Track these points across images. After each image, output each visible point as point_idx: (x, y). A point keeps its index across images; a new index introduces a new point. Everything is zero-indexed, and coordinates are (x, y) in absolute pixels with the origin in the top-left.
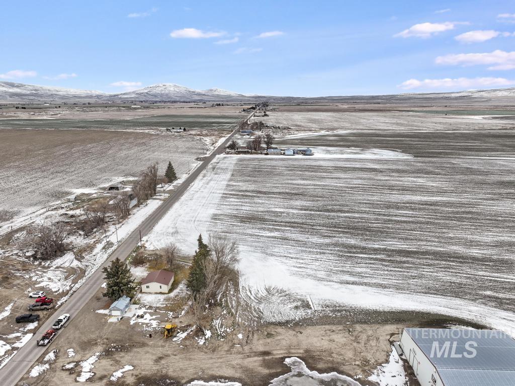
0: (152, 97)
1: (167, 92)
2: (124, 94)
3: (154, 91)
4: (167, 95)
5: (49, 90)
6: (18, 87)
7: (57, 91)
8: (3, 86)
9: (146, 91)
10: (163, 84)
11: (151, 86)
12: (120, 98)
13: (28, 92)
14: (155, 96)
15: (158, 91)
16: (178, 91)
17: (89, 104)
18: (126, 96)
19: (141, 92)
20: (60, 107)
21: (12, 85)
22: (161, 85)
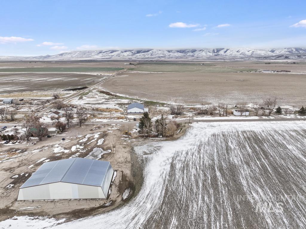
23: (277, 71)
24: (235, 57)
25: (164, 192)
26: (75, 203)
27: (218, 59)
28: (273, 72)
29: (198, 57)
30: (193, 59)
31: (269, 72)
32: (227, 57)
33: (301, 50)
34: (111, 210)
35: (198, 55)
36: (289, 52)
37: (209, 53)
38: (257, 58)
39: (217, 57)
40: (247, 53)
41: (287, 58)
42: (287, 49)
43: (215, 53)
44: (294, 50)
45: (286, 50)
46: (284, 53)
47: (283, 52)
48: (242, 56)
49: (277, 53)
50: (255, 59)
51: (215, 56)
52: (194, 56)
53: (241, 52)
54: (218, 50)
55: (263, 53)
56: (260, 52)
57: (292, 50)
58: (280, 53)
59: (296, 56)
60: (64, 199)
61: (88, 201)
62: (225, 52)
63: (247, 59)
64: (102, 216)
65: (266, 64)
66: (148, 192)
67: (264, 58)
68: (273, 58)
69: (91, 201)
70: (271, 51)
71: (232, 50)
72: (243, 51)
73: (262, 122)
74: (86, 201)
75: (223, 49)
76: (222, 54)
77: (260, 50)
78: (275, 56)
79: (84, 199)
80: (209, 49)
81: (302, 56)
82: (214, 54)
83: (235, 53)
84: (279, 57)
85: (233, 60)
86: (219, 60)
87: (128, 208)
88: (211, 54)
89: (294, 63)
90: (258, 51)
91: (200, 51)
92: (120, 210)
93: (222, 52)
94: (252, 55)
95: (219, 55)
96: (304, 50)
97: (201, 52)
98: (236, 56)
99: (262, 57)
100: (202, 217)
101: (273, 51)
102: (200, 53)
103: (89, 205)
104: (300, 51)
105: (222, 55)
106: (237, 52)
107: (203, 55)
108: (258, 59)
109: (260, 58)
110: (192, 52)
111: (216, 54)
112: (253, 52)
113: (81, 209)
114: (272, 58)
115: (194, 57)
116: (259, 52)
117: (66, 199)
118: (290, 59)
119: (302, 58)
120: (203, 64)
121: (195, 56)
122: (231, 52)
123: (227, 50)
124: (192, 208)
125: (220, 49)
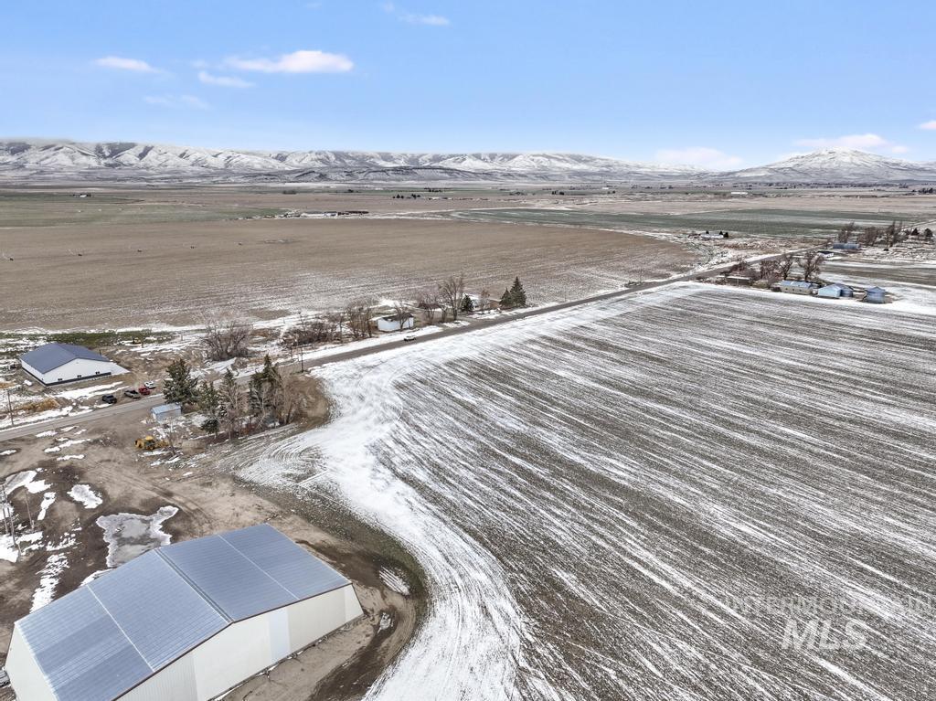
0: (798, 175)
1: (834, 165)
2: (747, 171)
3: (807, 165)
4: (832, 171)
5: (627, 166)
6: (585, 161)
7: (639, 167)
8: (567, 162)
9: (791, 165)
10: (830, 150)
11: (805, 155)
12: (738, 178)
13: (597, 170)
14: (805, 173)
15: (815, 164)
16: (859, 163)
17: (670, 188)
18: (748, 175)
19: (782, 166)
20: (614, 192)
21: (579, 159)
22: (824, 152)
23: (339, 214)
24: (176, 175)
25: (466, 536)
26: (293, 670)
27: (125, 181)
28: (329, 214)
29: (42, 171)
30: (27, 178)
31: (321, 216)
32: (151, 172)
33: (348, 157)
34: (414, 629)
35: (42, 163)
36: (321, 160)
37: (84, 157)
38: (247, 176)
39: (116, 172)
40: (212, 161)
41: (322, 177)
42: (316, 154)
43: (105, 157)
44: (333, 158)
45: (314, 157)
46: (311, 164)
47: (307, 162)
48: (197, 169)
49: (293, 163)
50: (242, 180)
51: (110, 169)
52: (22, 166)
53: (192, 158)
54: (116, 150)
55: (257, 163)
56: (249, 160)
57: (328, 158)
58: (301, 165)
59: (344, 174)
60: (244, 682)
61: (324, 646)
62: (142, 156)
63: (220, 178)
64: (414, 652)
65: (285, 193)
66: (438, 553)
67: (269, 177)
68: (291, 177)
69: (330, 641)
70: (276, 158)
71: (163, 151)
72: (198, 155)
73: (460, 335)
74: (316, 649)
75: (132, 146)
76: (133, 162)
77: (247, 153)
78: (294, 172)
79: (305, 649)
80: (81, 144)
81: (355, 173)
82: (103, 162)
83: (174, 162)
84: (304, 174)
85: (177, 182)
86: (128, 183)
87: (444, 605)
88: (93, 162)
89: (351, 191)
90: (243, 156)
91: (47, 148)
92: (435, 616)
93: (129, 157)
94: (229, 168)
95: (122, 167)
96: (353, 158)
97: (47, 153)
98: (180, 168)
99: (260, 175)
100: (594, 544)
101: (281, 158)
102: (47, 158)
103: (339, 651)
104: (347, 161)
105: (131, 165)
106: (181, 156)
107: (63, 163)
108: (252, 179)
109: (255, 175)
110: (13, 153)
111: (110, 161)
112: (228, 158)
113: (334, 672)
114: (287, 176)
115: (27, 170)
116: (246, 159)
117: (252, 678)
118: (330, 180)
119: (357, 178)
120: (89, 195)
121: (27, 166)
122: (163, 158)
123: (147, 150)
124: (561, 539)
125: (121, 144)
